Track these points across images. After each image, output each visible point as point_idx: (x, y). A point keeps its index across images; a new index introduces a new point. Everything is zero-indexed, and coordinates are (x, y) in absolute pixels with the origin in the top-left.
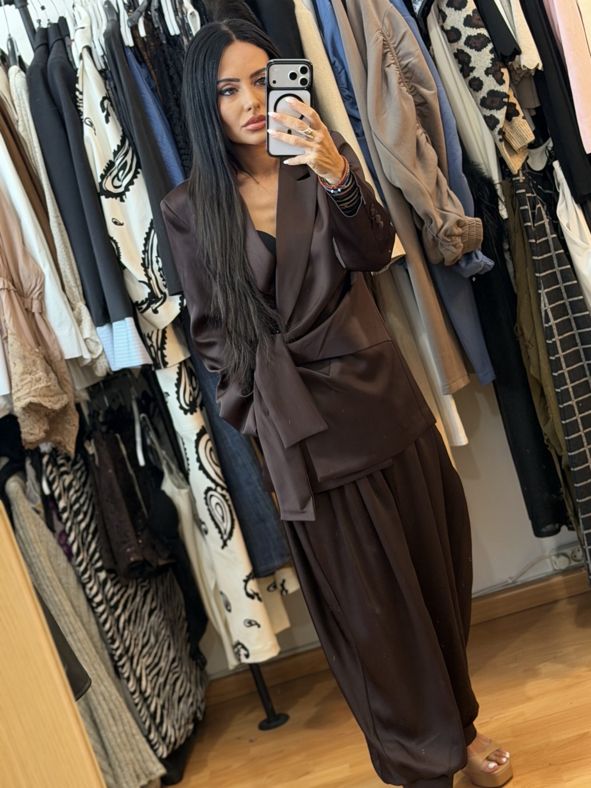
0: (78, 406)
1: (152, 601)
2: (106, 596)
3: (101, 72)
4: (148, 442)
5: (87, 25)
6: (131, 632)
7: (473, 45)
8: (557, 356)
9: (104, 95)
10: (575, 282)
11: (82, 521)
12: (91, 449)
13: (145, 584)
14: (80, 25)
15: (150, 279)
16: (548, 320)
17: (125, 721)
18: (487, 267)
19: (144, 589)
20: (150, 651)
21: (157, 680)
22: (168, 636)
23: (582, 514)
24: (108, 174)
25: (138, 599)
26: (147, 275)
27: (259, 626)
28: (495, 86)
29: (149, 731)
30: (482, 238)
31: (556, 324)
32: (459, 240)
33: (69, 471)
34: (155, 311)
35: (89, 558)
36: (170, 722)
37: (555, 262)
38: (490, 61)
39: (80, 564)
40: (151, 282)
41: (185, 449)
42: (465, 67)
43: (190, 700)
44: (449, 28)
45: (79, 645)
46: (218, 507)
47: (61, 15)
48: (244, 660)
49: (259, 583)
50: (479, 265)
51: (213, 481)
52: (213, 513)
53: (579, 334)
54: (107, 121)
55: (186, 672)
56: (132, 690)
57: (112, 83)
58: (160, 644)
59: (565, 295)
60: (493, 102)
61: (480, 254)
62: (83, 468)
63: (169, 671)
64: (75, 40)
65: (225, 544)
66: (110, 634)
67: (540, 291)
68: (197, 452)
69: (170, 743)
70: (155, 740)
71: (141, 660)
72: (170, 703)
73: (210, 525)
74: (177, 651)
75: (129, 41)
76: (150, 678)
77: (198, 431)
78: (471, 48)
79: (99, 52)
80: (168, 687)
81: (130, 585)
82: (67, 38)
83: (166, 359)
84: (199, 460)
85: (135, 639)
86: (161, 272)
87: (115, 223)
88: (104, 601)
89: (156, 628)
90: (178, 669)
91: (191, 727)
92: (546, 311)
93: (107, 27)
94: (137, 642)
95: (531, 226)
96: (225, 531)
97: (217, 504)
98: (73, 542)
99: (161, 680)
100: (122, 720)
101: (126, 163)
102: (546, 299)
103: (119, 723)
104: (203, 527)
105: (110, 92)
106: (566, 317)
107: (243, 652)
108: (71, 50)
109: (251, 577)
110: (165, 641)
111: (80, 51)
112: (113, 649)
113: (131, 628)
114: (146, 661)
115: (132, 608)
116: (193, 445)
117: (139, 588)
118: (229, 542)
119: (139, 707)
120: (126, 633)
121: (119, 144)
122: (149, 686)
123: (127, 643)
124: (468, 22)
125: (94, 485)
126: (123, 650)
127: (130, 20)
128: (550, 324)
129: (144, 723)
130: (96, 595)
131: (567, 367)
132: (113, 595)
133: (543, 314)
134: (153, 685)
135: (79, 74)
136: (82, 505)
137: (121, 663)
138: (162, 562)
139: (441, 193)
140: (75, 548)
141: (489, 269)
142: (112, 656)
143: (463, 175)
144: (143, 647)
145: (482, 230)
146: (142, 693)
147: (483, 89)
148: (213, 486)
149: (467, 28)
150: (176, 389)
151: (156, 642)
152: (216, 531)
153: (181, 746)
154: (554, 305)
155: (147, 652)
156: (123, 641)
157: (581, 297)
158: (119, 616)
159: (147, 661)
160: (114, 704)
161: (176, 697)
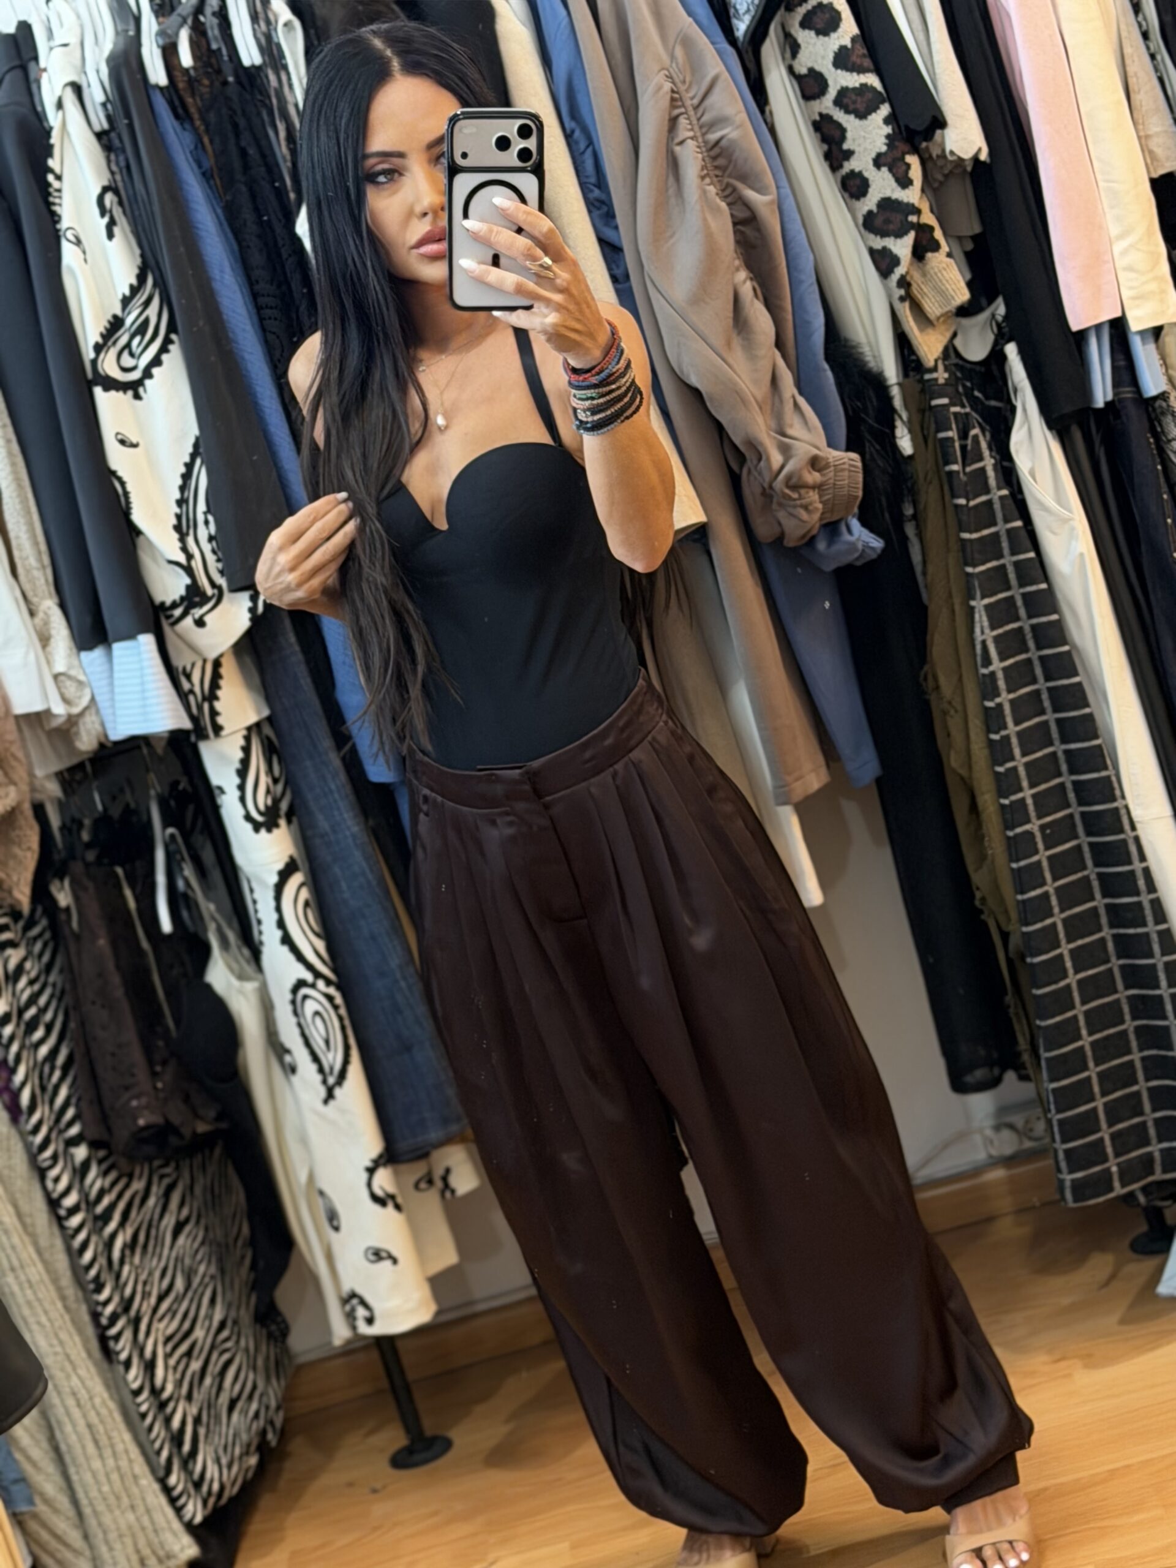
0: (39, 810)
1: (182, 1204)
2: (87, 1195)
3: (100, 136)
4: (181, 884)
5: (74, 40)
6: (137, 1268)
7: (851, 107)
8: (1003, 733)
9: (106, 183)
10: (1044, 586)
11: (42, 1041)
12: (63, 897)
13: (167, 1170)
14: (59, 39)
15: (190, 557)
16: (987, 661)
17: (120, 1447)
18: (867, 550)
19: (166, 1181)
20: (175, 1307)
21: (187, 1366)
22: (212, 1277)
23: (1047, 1050)
24: (110, 343)
25: (151, 1201)
26: (184, 549)
27: (395, 1261)
28: (893, 190)
29: (168, 1470)
30: (860, 494)
31: (1005, 669)
32: (813, 496)
33: (17, 940)
34: (200, 623)
35: (53, 1117)
36: (210, 1450)
37: (1005, 544)
38: (884, 140)
39: (36, 1130)
40: (193, 563)
41: (255, 902)
42: (834, 148)
43: (254, 1406)
44: (803, 71)
45: (29, 1292)
46: (318, 1021)
47: (22, 18)
48: (364, 1329)
49: (396, 1174)
50: (853, 545)
51: (309, 967)
52: (307, 1032)
53: (1049, 689)
54: (110, 235)
55: (247, 1350)
56: (135, 1386)
57: (121, 158)
58: (195, 1292)
59: (1022, 612)
60: (887, 221)
61: (855, 524)
62: (47, 935)
63: (213, 1347)
64: (49, 69)
65: (330, 1096)
66: (93, 1272)
67: (973, 603)
68: (278, 909)
69: (210, 1493)
70: (180, 1488)
71: (155, 1325)
72: (213, 1412)
73: (300, 1055)
74: (228, 1306)
75: (157, 75)
76: (172, 1362)
77: (280, 866)
78: (848, 112)
79: (96, 95)
80: (208, 1381)
81: (137, 1172)
82: (32, 65)
83: (220, 720)
84: (281, 924)
85: (145, 1283)
86: (214, 543)
87: (123, 442)
88: (83, 1206)
89: (187, 1261)
90: (229, 1344)
91: (253, 1460)
92: (984, 642)
93: (115, 44)
94: (148, 1288)
95: (958, 472)
96: (332, 1069)
97: (317, 1013)
98: (23, 1084)
99: (196, 1365)
100: (112, 1446)
101: (146, 322)
102: (985, 618)
103: (107, 1453)
104: (287, 1059)
105: (118, 177)
106: (1023, 656)
107: (361, 1312)
108: (39, 88)
109: (382, 1161)
110: (206, 1286)
111: (58, 93)
112: (98, 1303)
113: (137, 1260)
114: (165, 1327)
115: (139, 1219)
116: (271, 894)
117: (155, 1179)
118: (338, 1092)
119: (149, 1420)
120: (126, 1269)
121: (134, 281)
122: (170, 1377)
123: (128, 1291)
124: (842, 60)
125: (68, 970)
126: (118, 1305)
127: (161, 33)
128: (991, 668)
129: (158, 1453)
130: (66, 1192)
131: (1024, 754)
132: (102, 1193)
133: (979, 648)
134: (178, 1375)
135: (55, 139)
136: (43, 1011)
137: (113, 1331)
138: (202, 1128)
139: (781, 401)
140: (25, 1098)
141: (874, 556)
142: (95, 1316)
143: (826, 366)
144: (161, 1298)
145: (860, 477)
146: (155, 1392)
147: (869, 195)
148: (309, 977)
149: (839, 71)
150: (237, 781)
151: (187, 1289)
152: (313, 1067)
153: (231, 1500)
154: (1000, 631)
155: (169, 1310)
156: (119, 1286)
157: (1055, 617)
158: (113, 1236)
159: (167, 1327)
160: (98, 1414)
161: (224, 1399)
